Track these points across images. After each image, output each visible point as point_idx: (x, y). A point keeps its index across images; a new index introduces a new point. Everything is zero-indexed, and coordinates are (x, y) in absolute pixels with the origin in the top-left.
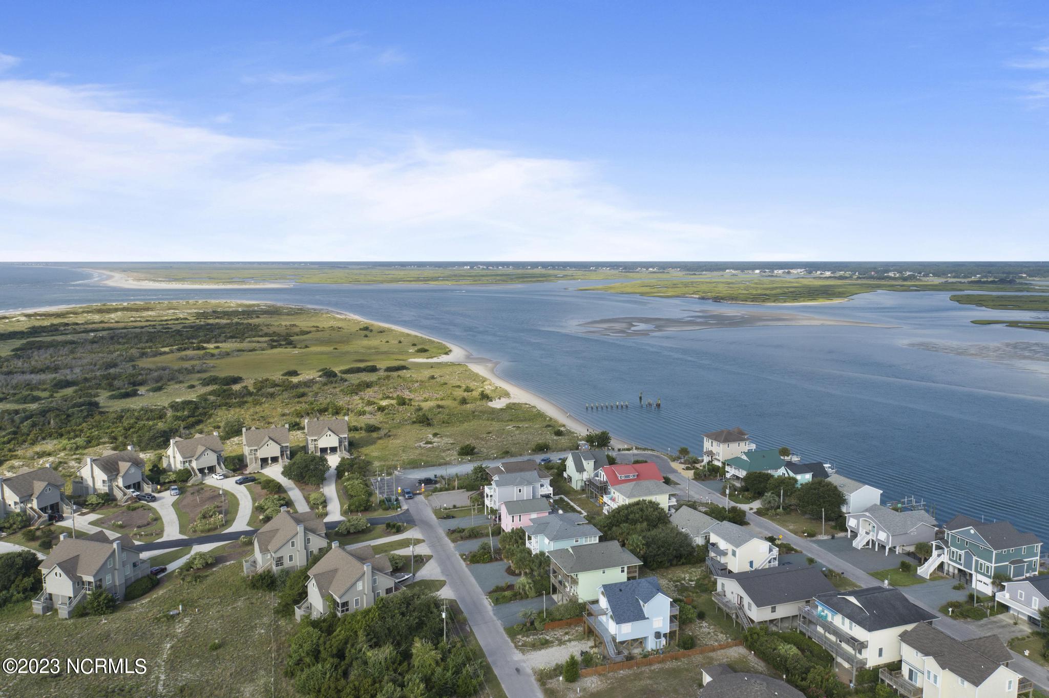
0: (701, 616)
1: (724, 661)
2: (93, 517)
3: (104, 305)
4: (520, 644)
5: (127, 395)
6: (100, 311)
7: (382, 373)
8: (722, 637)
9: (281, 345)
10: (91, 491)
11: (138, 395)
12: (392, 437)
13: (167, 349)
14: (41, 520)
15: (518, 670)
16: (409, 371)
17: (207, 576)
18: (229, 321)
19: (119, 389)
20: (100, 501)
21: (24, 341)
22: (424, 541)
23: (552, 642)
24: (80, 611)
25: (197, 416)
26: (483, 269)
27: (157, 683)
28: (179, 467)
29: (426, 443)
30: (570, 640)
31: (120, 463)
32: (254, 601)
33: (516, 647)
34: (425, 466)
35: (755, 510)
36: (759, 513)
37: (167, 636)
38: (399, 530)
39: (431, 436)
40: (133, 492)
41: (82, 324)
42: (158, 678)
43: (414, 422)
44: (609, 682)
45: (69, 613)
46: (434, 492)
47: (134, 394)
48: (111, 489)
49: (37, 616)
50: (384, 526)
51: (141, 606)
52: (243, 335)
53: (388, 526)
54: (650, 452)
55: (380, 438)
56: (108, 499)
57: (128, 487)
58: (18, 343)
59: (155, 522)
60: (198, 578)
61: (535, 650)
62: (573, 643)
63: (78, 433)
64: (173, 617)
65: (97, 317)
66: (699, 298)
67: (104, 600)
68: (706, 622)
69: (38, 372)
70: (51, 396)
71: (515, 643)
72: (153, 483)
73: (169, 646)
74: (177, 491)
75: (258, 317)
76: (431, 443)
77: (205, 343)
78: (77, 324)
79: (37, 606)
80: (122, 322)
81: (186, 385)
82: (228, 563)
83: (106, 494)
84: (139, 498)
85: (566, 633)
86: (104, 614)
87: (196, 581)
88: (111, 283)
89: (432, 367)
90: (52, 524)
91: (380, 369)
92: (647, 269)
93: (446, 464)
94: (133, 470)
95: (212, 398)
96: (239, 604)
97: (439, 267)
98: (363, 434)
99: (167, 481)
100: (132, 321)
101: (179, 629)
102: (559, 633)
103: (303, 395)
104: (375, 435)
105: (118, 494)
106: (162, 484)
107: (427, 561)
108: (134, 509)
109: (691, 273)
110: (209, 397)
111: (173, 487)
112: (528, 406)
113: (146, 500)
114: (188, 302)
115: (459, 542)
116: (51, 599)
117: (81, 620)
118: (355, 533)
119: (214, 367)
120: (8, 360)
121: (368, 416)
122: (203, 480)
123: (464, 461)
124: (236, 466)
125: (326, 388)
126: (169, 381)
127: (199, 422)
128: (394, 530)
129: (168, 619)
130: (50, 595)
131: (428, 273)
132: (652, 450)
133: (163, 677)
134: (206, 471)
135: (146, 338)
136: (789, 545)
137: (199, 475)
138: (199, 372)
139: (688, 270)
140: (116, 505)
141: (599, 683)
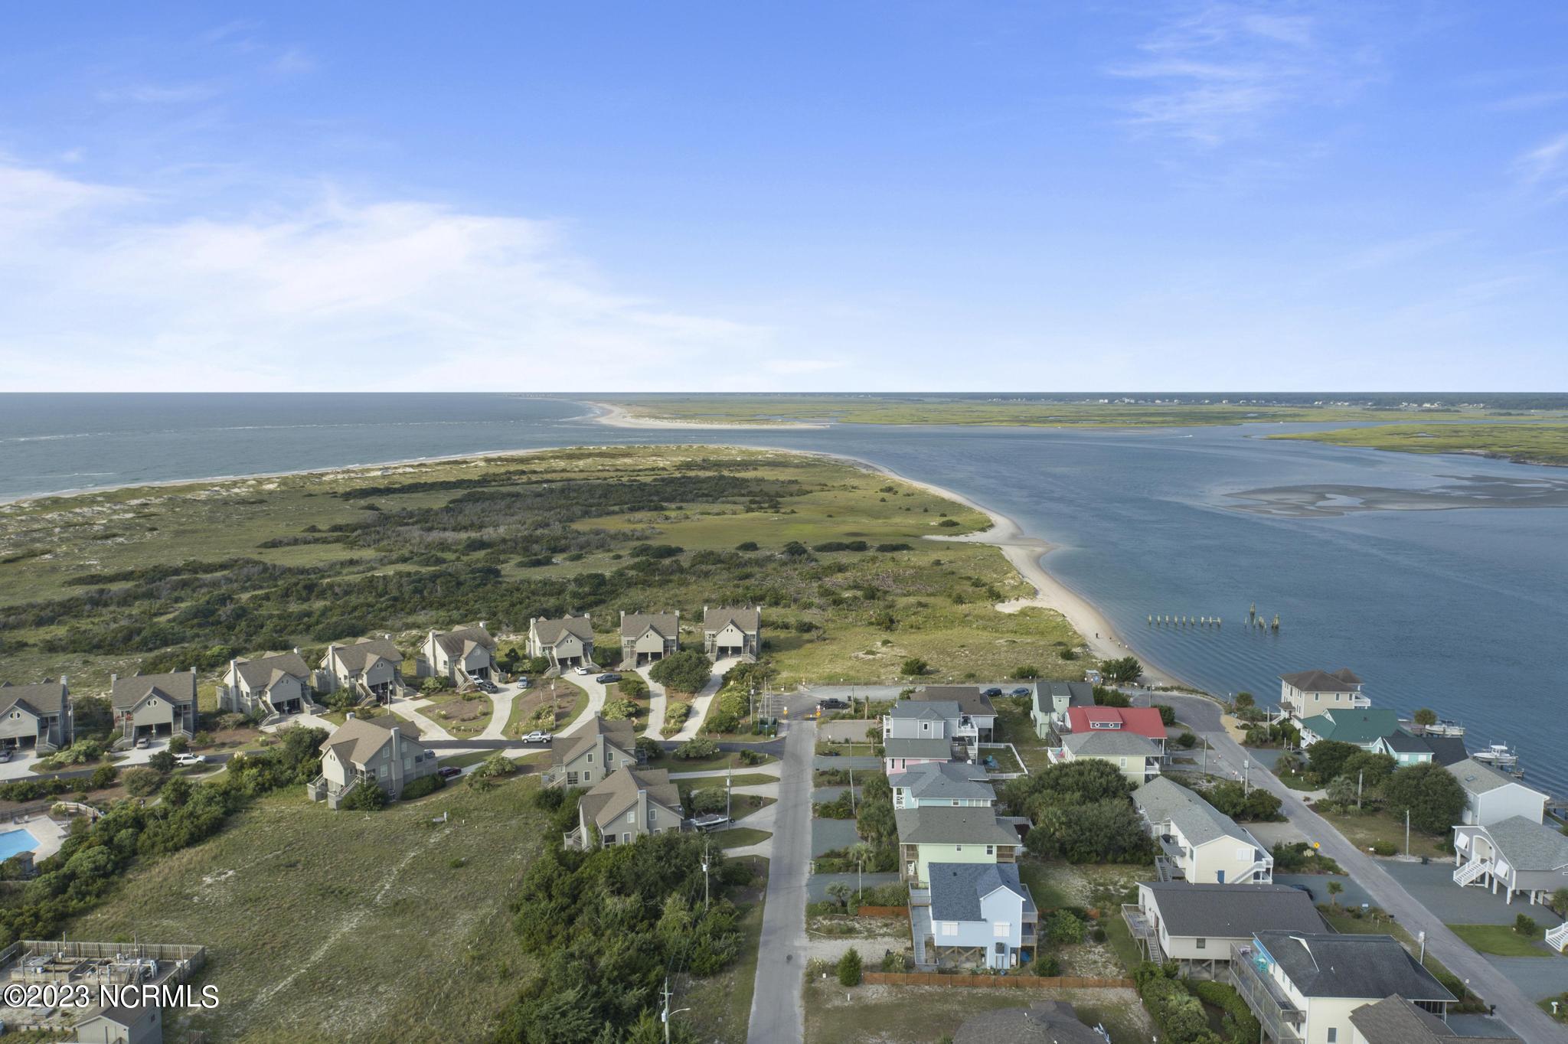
0: (1100, 937)
1: (1091, 1003)
2: (424, 703)
3: (580, 449)
4: (815, 927)
5: (538, 563)
6: (571, 457)
7: (871, 553)
8: (1112, 970)
9: (762, 508)
10: (432, 673)
11: (553, 563)
12: (827, 641)
13: (616, 508)
14: (368, 700)
15: (789, 958)
16: (911, 552)
17: (499, 786)
18: (716, 473)
19: (535, 555)
20: (438, 685)
21: (466, 492)
22: (778, 780)
23: (860, 932)
24: (348, 804)
25: (601, 595)
26: (1129, 403)
27: (379, 892)
28: (539, 654)
29: (866, 653)
30: (884, 935)
31: (466, 641)
32: (530, 821)
33: (807, 930)
34: (843, 684)
35: (1312, 802)
36: (1319, 808)
37: (417, 844)
38: (754, 762)
39: (879, 644)
40: (476, 679)
41: (541, 472)
42: (383, 887)
43: (871, 624)
44: (900, 996)
45: (337, 803)
46: (834, 718)
47: (547, 562)
48: (452, 673)
49: (310, 802)
50: (738, 755)
51: (413, 810)
52: (722, 492)
53: (744, 754)
54: (1199, 697)
55: (811, 641)
56: (447, 684)
57: (471, 673)
58: (459, 493)
59: (483, 717)
60: (487, 786)
61: (829, 938)
62: (886, 939)
63: (459, 604)
64: (435, 824)
65: (562, 464)
66: (1486, 456)
67: (373, 793)
68: (1103, 947)
69: (460, 530)
70: (458, 559)
71: (808, 923)
72: (502, 671)
73: (413, 854)
74: (525, 683)
75: (755, 469)
76: (873, 653)
77: (666, 502)
78: (535, 472)
79: (312, 791)
80: (588, 471)
81: (611, 554)
82: (531, 774)
83: (446, 678)
84: (481, 687)
85: (886, 925)
86: (371, 809)
87: (483, 788)
88: (604, 421)
89: (948, 548)
90: (378, 706)
91: (872, 547)
92: (1420, 405)
93: (879, 683)
94: (479, 652)
95: (632, 573)
96: (514, 822)
97: (1061, 400)
98: (793, 633)
99: (520, 670)
100: (599, 471)
101: (434, 839)
102: (876, 924)
103: (748, 576)
104: (806, 636)
105: (459, 679)
106: (513, 674)
107: (765, 806)
108: (470, 699)
109: (1504, 411)
110: (627, 571)
111: (521, 678)
112: (1052, 613)
113: (487, 690)
114: (679, 448)
115: (823, 788)
116: (326, 785)
117: (347, 813)
118: (695, 758)
119: (661, 533)
120: (437, 514)
121: (814, 610)
122: (562, 674)
123: (904, 681)
124: (606, 660)
125: (785, 568)
126: (597, 548)
127: (597, 603)
128: (747, 761)
129: (428, 826)
130: (326, 780)
131: (1038, 409)
132: (1203, 693)
133: (388, 887)
134: (569, 663)
135: (600, 492)
136: (1333, 861)
137: (559, 666)
138: (638, 539)
139: (1501, 406)
140: (454, 692)
141: (885, 994)
